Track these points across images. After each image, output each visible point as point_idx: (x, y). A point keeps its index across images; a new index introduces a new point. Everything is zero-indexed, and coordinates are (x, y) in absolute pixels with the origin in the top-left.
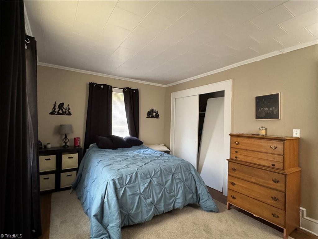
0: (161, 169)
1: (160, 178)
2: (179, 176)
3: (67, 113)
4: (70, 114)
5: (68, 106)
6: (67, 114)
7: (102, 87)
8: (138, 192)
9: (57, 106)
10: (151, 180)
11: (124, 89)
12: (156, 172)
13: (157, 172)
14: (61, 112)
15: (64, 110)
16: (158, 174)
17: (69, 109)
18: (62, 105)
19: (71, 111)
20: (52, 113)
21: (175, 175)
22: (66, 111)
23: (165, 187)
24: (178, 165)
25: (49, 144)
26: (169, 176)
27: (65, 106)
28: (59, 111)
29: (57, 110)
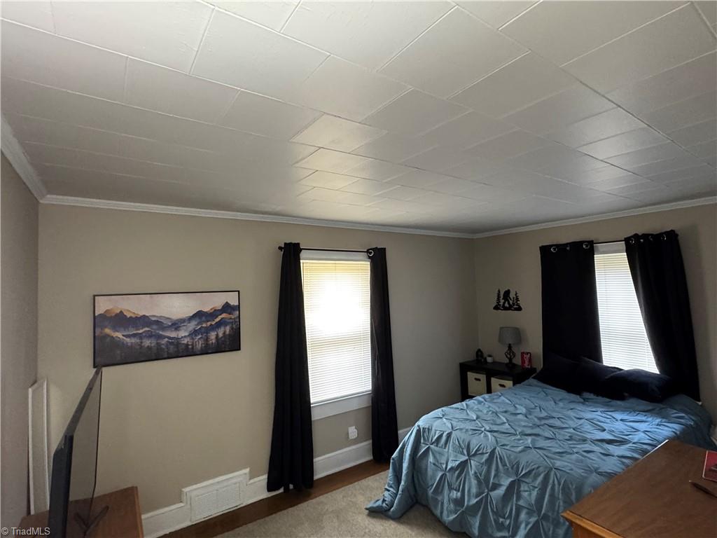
0: (493, 452)
1: (485, 468)
2: (530, 495)
3: (515, 306)
4: (519, 309)
5: (516, 294)
6: (516, 309)
7: (568, 248)
8: (444, 466)
9: (502, 297)
10: (467, 460)
11: (627, 240)
12: (480, 452)
13: (482, 454)
14: (507, 305)
15: (511, 302)
16: (482, 459)
17: (517, 299)
18: (507, 293)
19: (521, 303)
20: (496, 308)
21: (522, 485)
22: (514, 304)
23: (491, 493)
24: (541, 469)
25: (490, 356)
26: (507, 479)
27: (512, 295)
28: (504, 303)
29: (502, 301)
